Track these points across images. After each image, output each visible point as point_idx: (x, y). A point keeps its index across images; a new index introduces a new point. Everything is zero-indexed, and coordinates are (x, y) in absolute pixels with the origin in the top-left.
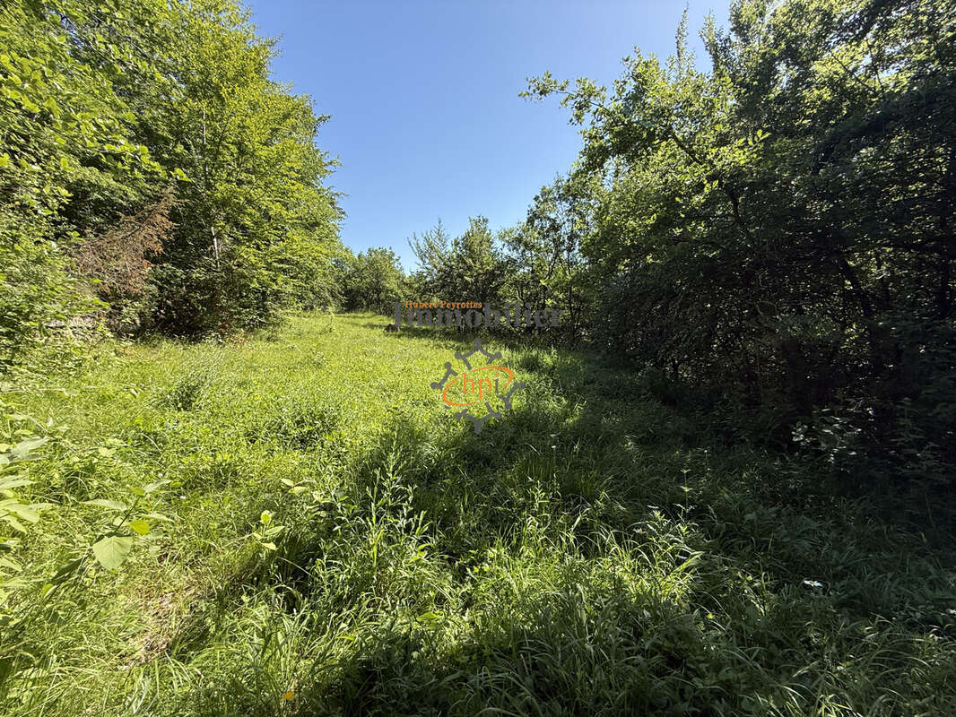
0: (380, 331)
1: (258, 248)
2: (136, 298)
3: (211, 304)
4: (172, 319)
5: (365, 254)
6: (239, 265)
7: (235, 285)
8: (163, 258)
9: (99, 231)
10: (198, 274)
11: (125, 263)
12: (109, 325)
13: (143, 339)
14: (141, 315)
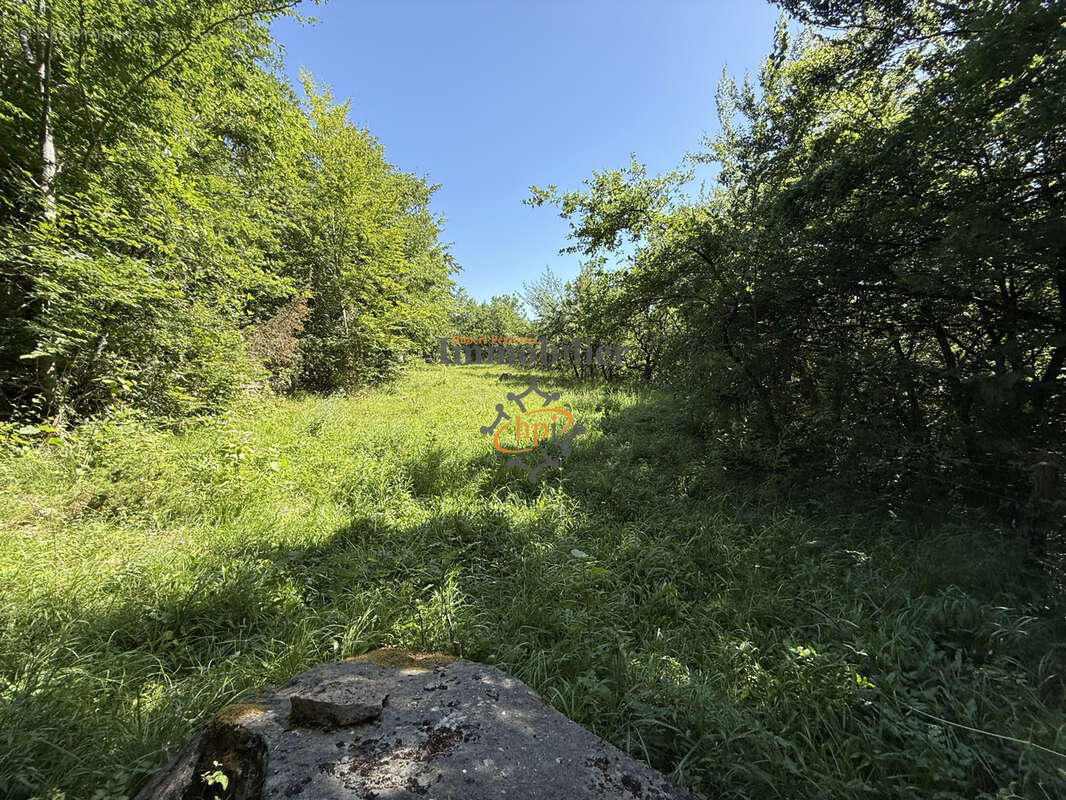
0: (492, 381)
1: (375, 316)
2: (288, 365)
3: (341, 366)
4: (314, 379)
5: (489, 303)
6: (363, 330)
7: (360, 347)
8: (303, 335)
9: (265, 318)
10: (331, 342)
11: (280, 340)
12: (271, 386)
13: (294, 396)
14: (292, 377)
